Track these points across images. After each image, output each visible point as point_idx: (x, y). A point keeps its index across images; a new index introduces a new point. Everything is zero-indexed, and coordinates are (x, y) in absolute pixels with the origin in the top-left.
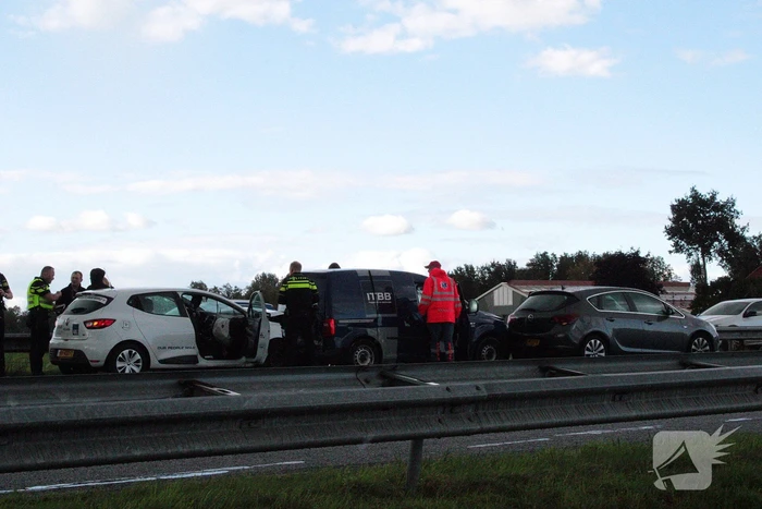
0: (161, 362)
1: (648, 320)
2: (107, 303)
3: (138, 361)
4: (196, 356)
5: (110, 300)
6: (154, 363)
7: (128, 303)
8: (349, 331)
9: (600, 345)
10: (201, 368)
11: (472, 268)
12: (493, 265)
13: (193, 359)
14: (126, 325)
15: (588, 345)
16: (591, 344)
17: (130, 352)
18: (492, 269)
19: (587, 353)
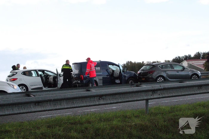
0: (32, 89)
1: (178, 71)
2: (16, 74)
3: (25, 89)
4: (42, 87)
5: (17, 73)
6: (30, 90)
7: (22, 74)
8: (88, 78)
9: (162, 79)
10: (44, 91)
11: (180, 57)
12: (185, 56)
13: (41, 88)
14: (21, 80)
15: (158, 79)
16: (159, 79)
17: (22, 87)
18: (185, 57)
19: (158, 81)
